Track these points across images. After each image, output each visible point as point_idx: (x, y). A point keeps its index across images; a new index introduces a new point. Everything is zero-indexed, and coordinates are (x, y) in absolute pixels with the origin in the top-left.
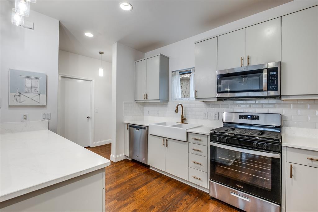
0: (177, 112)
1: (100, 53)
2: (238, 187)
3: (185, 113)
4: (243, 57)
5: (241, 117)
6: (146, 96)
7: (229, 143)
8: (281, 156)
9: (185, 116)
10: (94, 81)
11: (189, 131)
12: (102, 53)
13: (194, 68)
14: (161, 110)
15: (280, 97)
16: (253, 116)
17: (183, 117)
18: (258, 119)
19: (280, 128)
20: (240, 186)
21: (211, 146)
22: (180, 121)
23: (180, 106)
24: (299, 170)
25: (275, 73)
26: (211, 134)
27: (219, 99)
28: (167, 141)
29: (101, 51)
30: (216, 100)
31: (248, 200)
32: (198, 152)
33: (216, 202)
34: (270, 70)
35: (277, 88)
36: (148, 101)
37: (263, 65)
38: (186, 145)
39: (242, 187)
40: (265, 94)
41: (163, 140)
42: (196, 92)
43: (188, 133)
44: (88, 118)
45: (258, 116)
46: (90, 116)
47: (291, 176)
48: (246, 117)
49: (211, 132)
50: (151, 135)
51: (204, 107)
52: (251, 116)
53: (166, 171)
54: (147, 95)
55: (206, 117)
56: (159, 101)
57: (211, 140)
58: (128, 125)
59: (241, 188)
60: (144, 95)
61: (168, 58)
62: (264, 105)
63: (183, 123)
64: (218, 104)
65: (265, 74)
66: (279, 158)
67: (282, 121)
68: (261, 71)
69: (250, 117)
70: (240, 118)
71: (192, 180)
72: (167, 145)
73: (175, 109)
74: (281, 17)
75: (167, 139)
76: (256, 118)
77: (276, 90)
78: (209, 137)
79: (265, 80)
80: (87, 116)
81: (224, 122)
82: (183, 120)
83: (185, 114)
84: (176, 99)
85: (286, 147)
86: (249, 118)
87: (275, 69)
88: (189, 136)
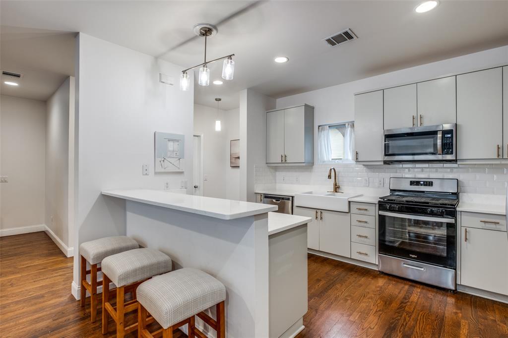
0: (330, 178)
1: (216, 100)
2: (411, 257)
3: (338, 179)
4: (415, 115)
5: (412, 183)
6: (284, 158)
7: (400, 211)
8: (456, 221)
9: (338, 184)
10: (202, 136)
11: (350, 200)
12: (220, 100)
13: (354, 121)
14: (302, 176)
15: (455, 161)
16: (427, 182)
17: (336, 185)
18: (432, 185)
19: (456, 195)
20: (414, 256)
21: (379, 215)
22: (332, 189)
23: (333, 170)
24: (473, 233)
25: (449, 136)
26: (379, 202)
27: (385, 162)
28: (321, 213)
29: (218, 97)
30: (382, 163)
31: (423, 269)
32: (363, 224)
33: (386, 277)
34: (445, 132)
35: (452, 151)
36: (286, 165)
37: (437, 126)
38: (347, 217)
39: (416, 257)
40: (440, 157)
41: (317, 212)
42: (357, 154)
43: (349, 202)
44: (195, 187)
45: (432, 182)
46: (197, 184)
47: (466, 239)
48: (417, 183)
49: (380, 199)
50: (297, 206)
51: (364, 171)
52: (424, 182)
53: (320, 250)
54: (286, 156)
55: (368, 184)
56: (304, 165)
57: (380, 209)
58: (261, 196)
59: (414, 258)
60: (282, 156)
61: (313, 108)
62: (439, 170)
63: (336, 192)
64: (383, 168)
65: (440, 135)
66: (454, 222)
67: (459, 188)
68: (435, 133)
69: (422, 183)
70: (411, 185)
71: (355, 256)
72: (321, 218)
73: (328, 174)
74: (456, 76)
75: (322, 211)
76: (430, 184)
77: (452, 153)
78: (378, 205)
79: (439, 142)
80: (194, 185)
81: (391, 190)
82: (337, 188)
83: (338, 181)
84: (324, 162)
85: (461, 211)
86: (421, 185)
87: (450, 132)
88: (351, 206)
